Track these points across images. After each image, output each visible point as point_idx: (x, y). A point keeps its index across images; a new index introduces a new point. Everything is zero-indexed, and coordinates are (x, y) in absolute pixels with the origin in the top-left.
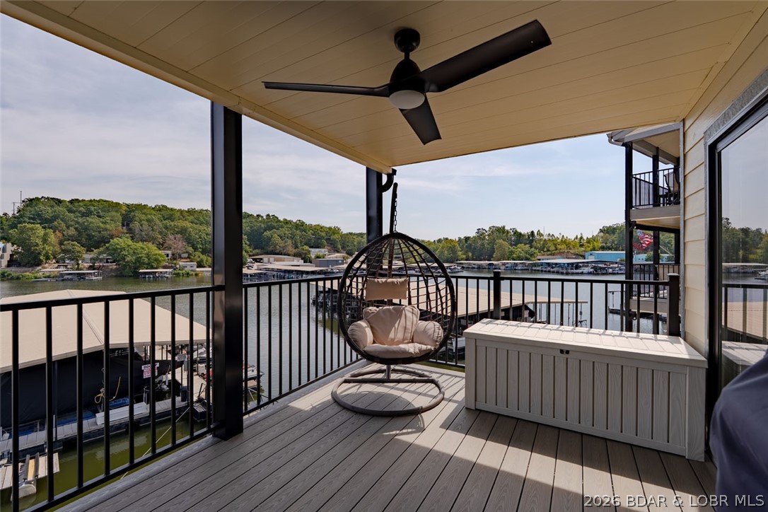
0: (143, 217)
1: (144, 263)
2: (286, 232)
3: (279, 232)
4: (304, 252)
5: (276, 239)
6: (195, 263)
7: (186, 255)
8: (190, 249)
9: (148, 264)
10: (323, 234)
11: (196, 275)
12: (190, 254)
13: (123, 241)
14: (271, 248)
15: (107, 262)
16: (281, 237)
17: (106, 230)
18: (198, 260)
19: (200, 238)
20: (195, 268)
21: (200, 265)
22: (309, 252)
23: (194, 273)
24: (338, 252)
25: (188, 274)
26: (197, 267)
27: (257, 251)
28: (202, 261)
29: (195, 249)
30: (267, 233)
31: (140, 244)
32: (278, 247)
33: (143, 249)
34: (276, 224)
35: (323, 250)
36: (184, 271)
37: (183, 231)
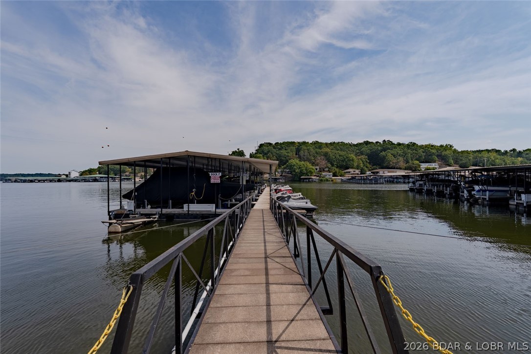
0: (305, 148)
1: (304, 173)
2: (399, 152)
3: (392, 152)
4: (414, 166)
5: (390, 157)
6: (332, 173)
7: (327, 169)
8: (329, 165)
9: (306, 174)
10: (434, 151)
11: (332, 181)
12: (329, 168)
13: (295, 161)
14: (385, 165)
15: (288, 174)
16: (394, 156)
17: (288, 156)
18: (334, 171)
19: (336, 158)
20: (331, 176)
21: (334, 175)
22: (420, 165)
23: (331, 180)
24: (450, 166)
25: (327, 180)
26: (333, 176)
27: (375, 166)
28: (336, 172)
29: (333, 165)
30: (383, 153)
31: (303, 162)
32: (391, 163)
33: (304, 165)
34: (390, 147)
35: (434, 164)
36: (325, 179)
37: (326, 155)
